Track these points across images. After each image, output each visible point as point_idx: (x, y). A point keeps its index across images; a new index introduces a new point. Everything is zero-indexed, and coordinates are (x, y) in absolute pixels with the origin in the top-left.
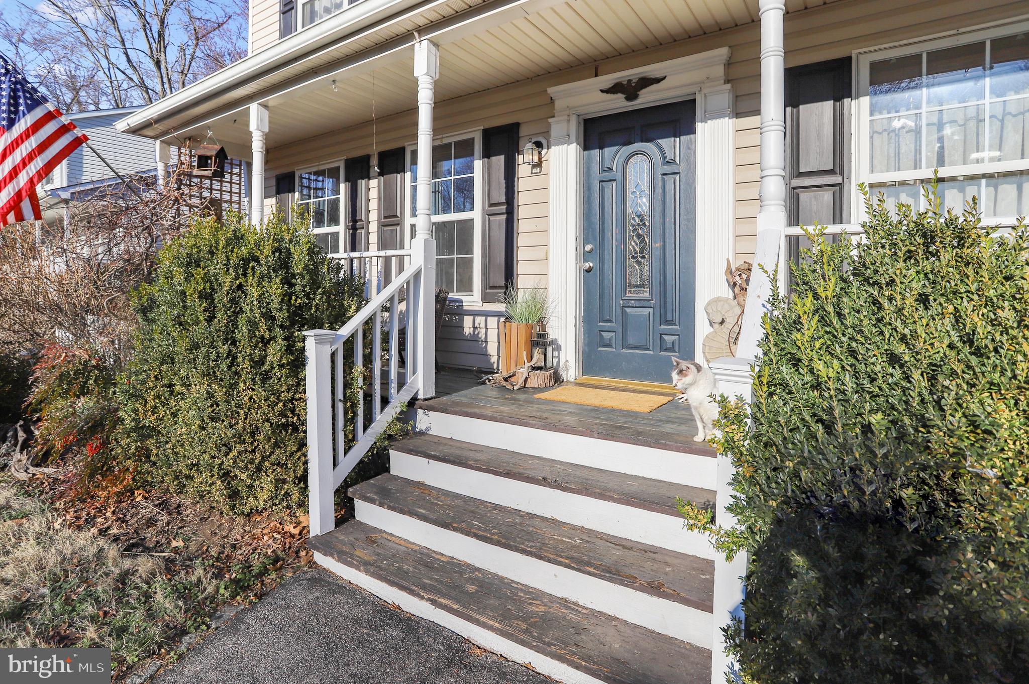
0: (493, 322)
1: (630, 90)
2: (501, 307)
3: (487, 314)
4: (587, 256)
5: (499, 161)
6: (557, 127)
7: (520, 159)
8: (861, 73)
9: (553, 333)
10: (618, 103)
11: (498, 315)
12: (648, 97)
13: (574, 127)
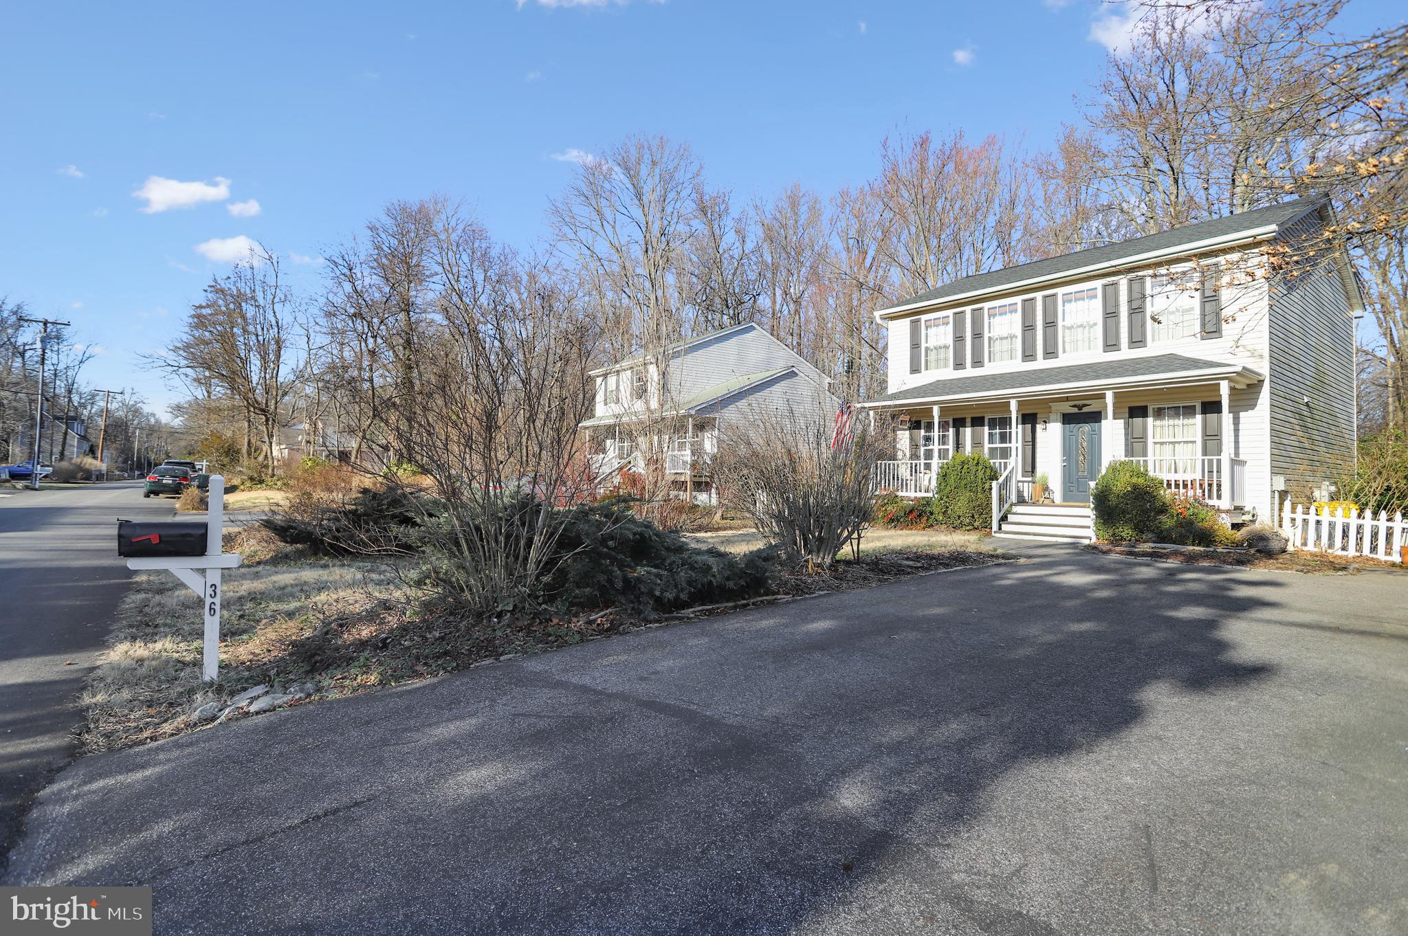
0: (1026, 484)
1: (1080, 408)
2: (1030, 479)
3: (1023, 482)
4: (1064, 461)
5: (1029, 426)
6: (1052, 416)
7: (1038, 426)
8: (1150, 411)
9: (1051, 486)
10: (1075, 410)
11: (1029, 482)
12: (1085, 410)
13: (1060, 417)
